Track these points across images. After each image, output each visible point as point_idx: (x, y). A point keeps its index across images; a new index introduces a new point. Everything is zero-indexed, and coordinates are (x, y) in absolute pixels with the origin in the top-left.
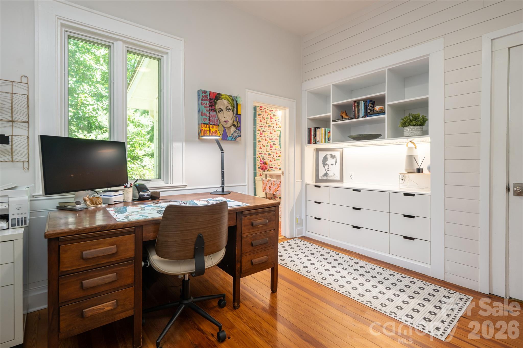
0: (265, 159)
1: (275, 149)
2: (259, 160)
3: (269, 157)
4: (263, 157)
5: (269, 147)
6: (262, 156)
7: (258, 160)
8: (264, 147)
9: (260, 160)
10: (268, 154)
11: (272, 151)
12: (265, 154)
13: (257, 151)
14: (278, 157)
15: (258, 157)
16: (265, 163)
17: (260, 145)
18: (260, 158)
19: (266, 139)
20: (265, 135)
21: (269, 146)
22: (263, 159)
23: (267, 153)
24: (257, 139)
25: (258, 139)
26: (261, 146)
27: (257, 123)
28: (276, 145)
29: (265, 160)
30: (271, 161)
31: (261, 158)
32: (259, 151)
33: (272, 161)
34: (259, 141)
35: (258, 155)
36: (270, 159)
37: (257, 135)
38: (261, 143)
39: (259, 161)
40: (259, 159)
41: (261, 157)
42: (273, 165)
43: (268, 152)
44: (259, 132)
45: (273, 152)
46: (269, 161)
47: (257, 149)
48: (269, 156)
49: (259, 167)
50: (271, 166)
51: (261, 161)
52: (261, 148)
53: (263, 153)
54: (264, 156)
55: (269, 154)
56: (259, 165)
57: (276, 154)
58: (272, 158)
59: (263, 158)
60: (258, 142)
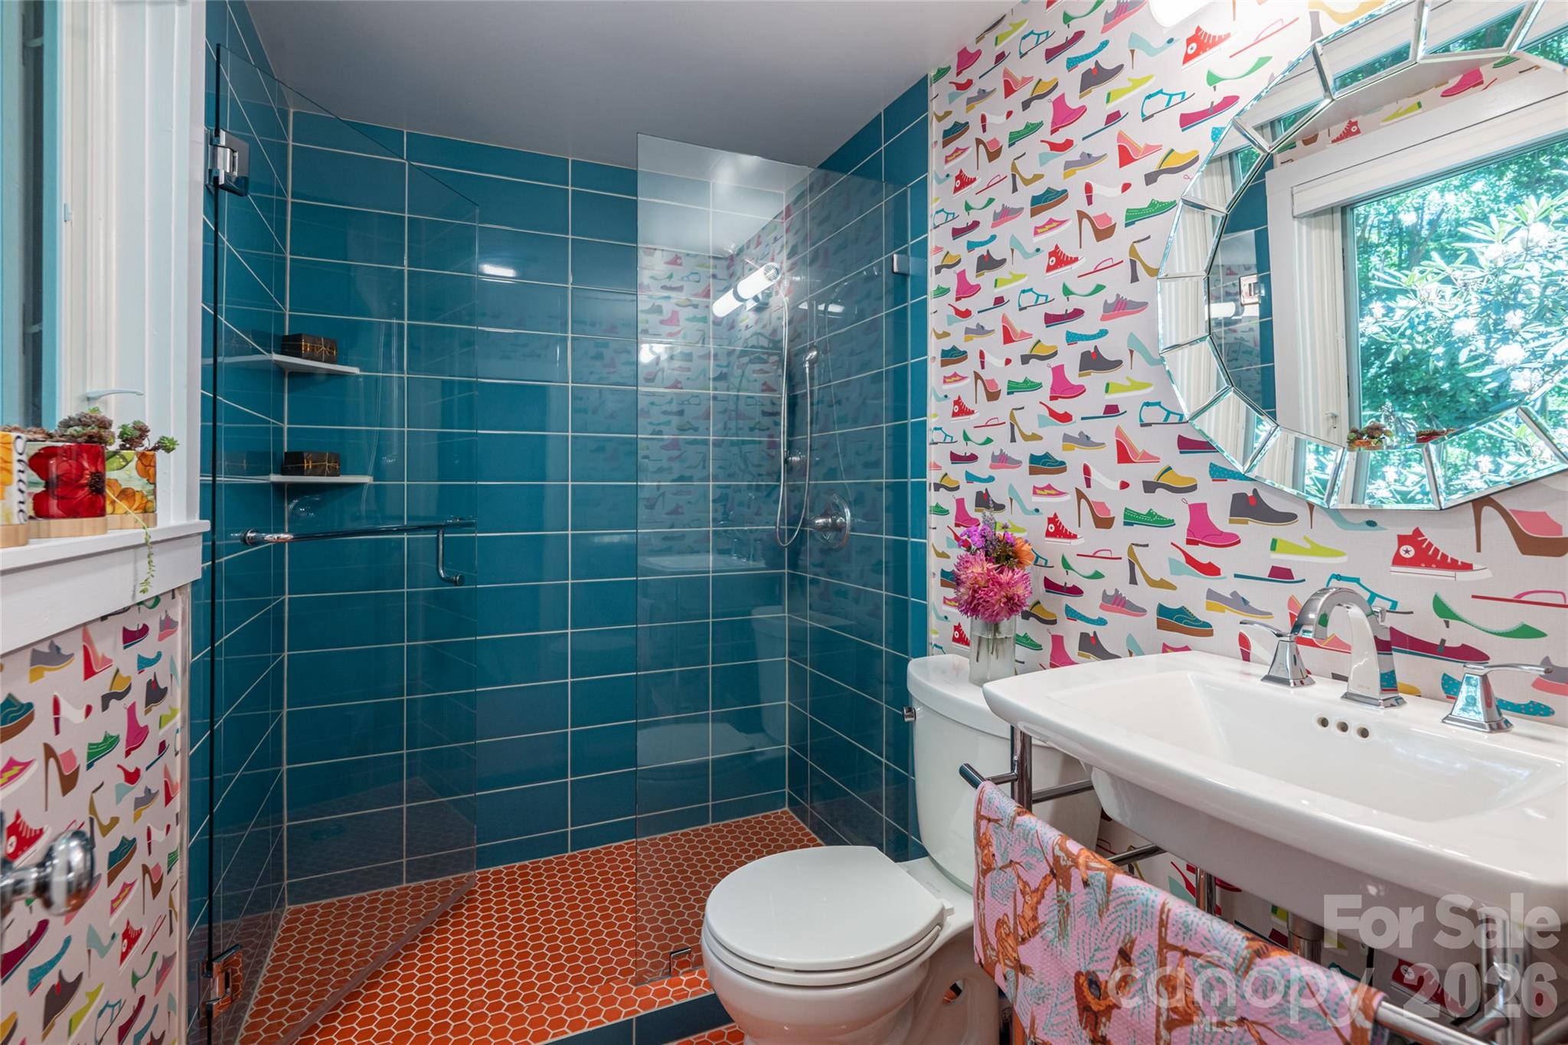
0: (1000, 507)
1: (1112, 410)
2: (945, 512)
3: (1036, 491)
4: (981, 487)
5: (1045, 393)
6: (970, 478)
7: (941, 511)
8: (993, 396)
9: (953, 509)
10: (1034, 459)
11: (1073, 429)
12: (1002, 460)
13: (932, 436)
14: (1150, 487)
15: (937, 487)
16: (1005, 553)
17: (954, 389)
18: (958, 494)
19: (1006, 331)
20: (998, 292)
21: (1037, 386)
22: (983, 500)
23: (1022, 451)
24: (932, 340)
25: (939, 336)
26: (965, 390)
27: (933, 206)
28: (1118, 363)
29: (1000, 518)
30: (1057, 530)
31: (968, 493)
32: (949, 439)
33: (1069, 523)
34: (944, 353)
35: (937, 467)
36: (1049, 505)
37: (932, 304)
38: (969, 366)
39: (951, 519)
40: (947, 500)
41: (963, 482)
42: (1088, 566)
43: (1026, 438)
44: (949, 279)
45: (1085, 441)
46: (1043, 525)
47: (932, 421)
48: (1042, 480)
49: (950, 566)
50: (1060, 578)
51: (962, 519)
52: (961, 410)
53: (985, 454)
54: (991, 479)
55: (1043, 464)
56: (943, 555)
57: (1124, 455)
58: (1072, 497)
59: (979, 494)
60: (939, 359)
